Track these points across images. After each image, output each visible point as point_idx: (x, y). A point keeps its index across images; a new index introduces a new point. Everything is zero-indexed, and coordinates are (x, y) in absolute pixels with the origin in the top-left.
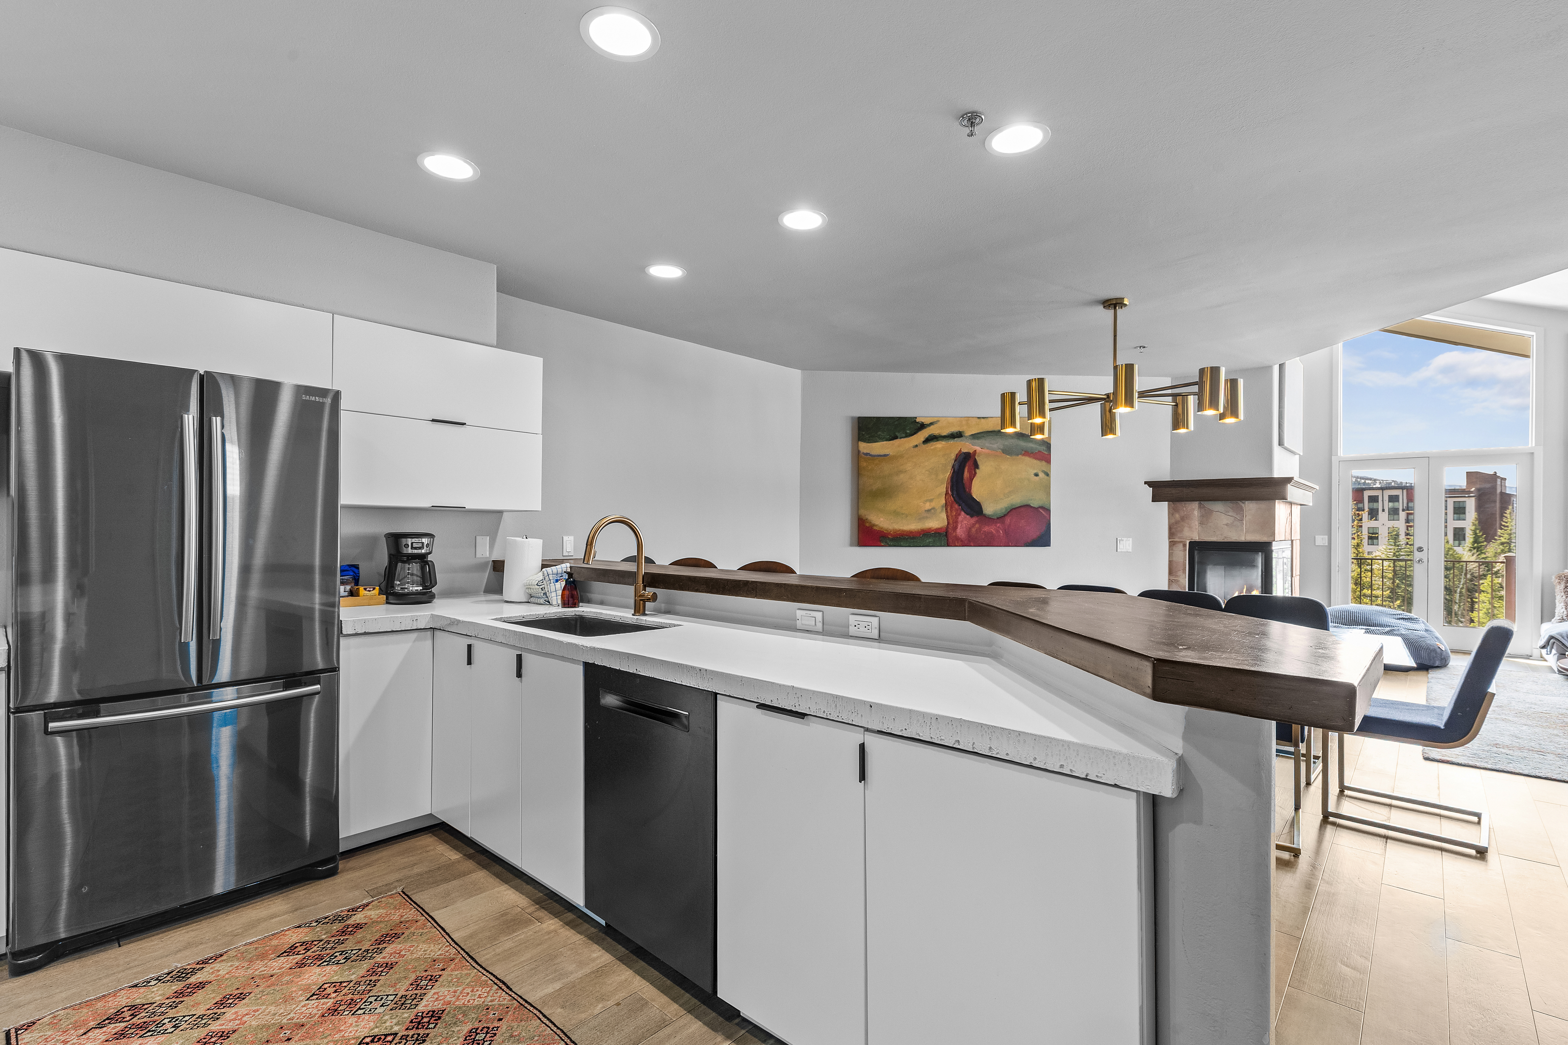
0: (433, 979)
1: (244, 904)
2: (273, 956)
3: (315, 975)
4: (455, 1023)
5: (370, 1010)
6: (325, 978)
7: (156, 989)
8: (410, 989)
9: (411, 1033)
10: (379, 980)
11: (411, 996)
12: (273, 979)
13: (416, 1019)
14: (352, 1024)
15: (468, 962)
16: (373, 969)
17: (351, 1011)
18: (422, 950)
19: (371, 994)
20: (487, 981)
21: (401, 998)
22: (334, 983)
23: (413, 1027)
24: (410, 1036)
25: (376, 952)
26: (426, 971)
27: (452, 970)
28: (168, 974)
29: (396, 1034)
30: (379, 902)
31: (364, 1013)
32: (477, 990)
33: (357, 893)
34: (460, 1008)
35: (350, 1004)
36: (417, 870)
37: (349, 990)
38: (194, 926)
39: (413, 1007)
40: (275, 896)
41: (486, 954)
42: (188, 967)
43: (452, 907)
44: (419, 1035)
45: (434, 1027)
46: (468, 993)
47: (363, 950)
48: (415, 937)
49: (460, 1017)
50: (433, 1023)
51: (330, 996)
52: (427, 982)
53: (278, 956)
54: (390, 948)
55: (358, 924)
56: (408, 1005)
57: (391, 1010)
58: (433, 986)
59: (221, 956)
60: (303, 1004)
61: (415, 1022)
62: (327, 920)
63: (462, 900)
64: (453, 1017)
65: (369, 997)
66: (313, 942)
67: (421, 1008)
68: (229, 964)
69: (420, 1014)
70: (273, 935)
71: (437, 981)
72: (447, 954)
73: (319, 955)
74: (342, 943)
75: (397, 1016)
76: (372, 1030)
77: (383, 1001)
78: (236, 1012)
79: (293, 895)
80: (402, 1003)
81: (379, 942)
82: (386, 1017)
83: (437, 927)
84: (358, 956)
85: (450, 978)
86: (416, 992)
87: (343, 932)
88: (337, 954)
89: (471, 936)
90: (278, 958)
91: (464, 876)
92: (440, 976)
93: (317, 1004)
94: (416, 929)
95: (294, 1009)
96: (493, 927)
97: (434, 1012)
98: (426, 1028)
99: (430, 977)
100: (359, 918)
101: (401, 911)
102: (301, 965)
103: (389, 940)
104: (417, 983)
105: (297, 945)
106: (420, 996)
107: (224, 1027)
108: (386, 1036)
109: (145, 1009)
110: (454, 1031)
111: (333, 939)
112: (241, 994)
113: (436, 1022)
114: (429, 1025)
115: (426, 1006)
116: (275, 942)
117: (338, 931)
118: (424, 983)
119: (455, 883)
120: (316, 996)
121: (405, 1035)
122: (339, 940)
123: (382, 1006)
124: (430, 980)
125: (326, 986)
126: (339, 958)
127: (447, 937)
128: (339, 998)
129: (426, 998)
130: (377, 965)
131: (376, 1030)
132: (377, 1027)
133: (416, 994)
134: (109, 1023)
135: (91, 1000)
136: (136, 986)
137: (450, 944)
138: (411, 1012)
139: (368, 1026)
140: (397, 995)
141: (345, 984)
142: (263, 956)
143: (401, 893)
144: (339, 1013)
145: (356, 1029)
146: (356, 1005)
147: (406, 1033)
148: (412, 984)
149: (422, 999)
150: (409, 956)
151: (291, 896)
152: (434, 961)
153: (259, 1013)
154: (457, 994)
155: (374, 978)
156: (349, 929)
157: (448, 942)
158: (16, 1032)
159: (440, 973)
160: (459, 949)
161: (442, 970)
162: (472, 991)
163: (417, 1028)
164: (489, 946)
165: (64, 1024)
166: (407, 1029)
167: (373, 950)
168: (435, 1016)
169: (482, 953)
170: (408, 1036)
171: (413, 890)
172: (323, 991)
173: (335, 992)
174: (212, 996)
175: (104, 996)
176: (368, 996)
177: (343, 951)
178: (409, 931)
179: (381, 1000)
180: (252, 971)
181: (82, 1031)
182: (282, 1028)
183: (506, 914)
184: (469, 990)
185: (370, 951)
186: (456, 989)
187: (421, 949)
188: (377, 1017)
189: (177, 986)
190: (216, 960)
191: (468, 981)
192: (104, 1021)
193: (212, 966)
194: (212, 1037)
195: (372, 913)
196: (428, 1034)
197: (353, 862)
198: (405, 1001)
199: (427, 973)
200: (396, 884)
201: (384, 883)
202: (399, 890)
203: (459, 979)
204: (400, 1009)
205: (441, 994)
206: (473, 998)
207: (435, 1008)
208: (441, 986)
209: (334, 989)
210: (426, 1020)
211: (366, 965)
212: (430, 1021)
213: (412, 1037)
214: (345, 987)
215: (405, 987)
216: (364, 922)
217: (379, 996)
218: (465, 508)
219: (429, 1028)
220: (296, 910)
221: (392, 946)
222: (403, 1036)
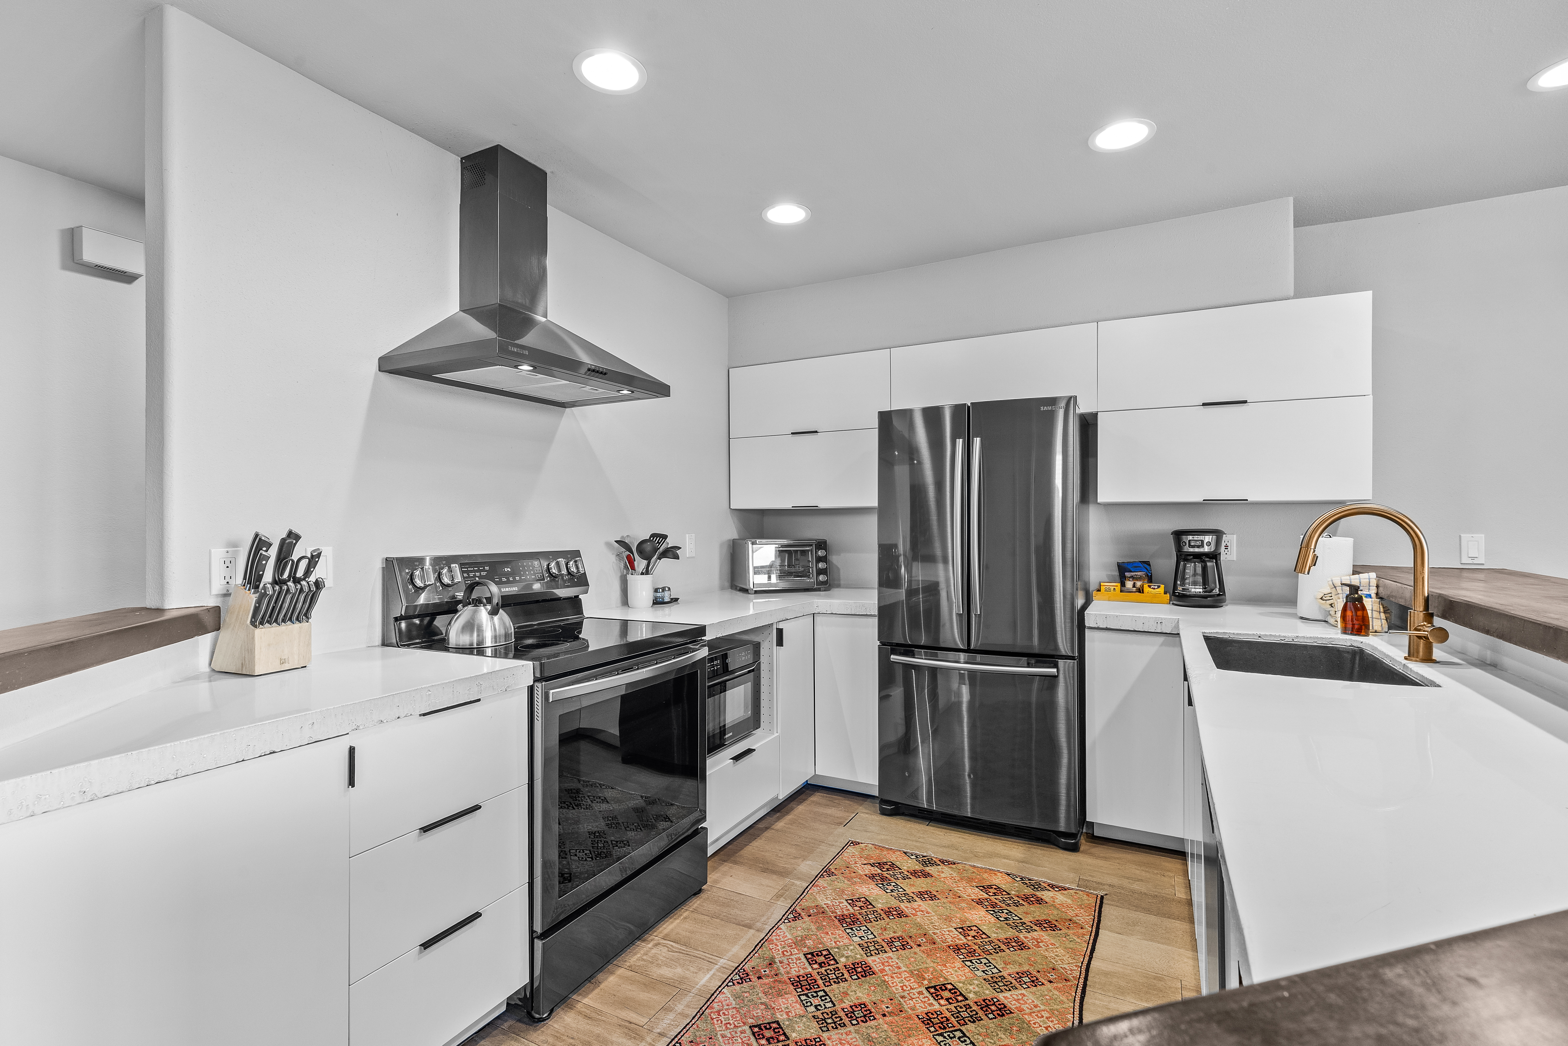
0: (1035, 982)
1: (1003, 838)
2: (975, 884)
3: (980, 917)
4: (1006, 1030)
5: (974, 968)
6: (980, 922)
7: (910, 861)
8: (1013, 976)
9: (975, 1008)
10: (1004, 951)
11: (1007, 982)
12: (958, 899)
13: (989, 1001)
14: (955, 967)
15: (1076, 992)
16: (1011, 939)
17: (966, 958)
18: (1056, 954)
19: (988, 957)
20: (1069, 1021)
21: (1000, 977)
22: (980, 930)
23: (980, 1005)
24: (971, 1010)
25: (1027, 929)
26: (1039, 972)
27: (1056, 988)
28: (923, 857)
29: (967, 999)
30: (1075, 893)
31: (969, 967)
32: (1052, 1021)
33: (1072, 875)
34: (1023, 1022)
35: (970, 953)
36: (1136, 886)
37: (981, 942)
38: (966, 836)
39: (998, 990)
40: (1023, 843)
41: (1099, 1000)
42: (934, 859)
43: (1124, 937)
44: (977, 1014)
45: (991, 1019)
46: (1043, 1017)
47: (1021, 921)
48: (1064, 939)
49: (1015, 1028)
50: (994, 1015)
51: (967, 937)
52: (1029, 980)
53: (977, 887)
54: (1038, 934)
55: (1042, 899)
56: (997, 987)
57: (985, 979)
58: (1029, 987)
59: (954, 864)
60: (951, 929)
61: (986, 1003)
62: (1027, 882)
63: (1139, 937)
64: (1010, 1024)
65: (985, 958)
66: (1004, 891)
67: (1001, 996)
68: (951, 872)
69: (995, 1000)
70: (990, 870)
71: (1036, 986)
72: (1069, 972)
73: (996, 904)
74: (1017, 906)
75: (982, 987)
76: (959, 982)
77: (987, 969)
78: (920, 906)
79: (1034, 850)
80: (997, 982)
81: (1039, 923)
82: (976, 982)
83: (1090, 945)
84: (1013, 923)
85: (1046, 993)
86: (1014, 981)
87: (1026, 898)
88: (1005, 911)
89: (1106, 974)
90: (975, 888)
91: (1169, 918)
92: (1043, 984)
93: (956, 936)
94: (1074, 934)
95: (944, 928)
96: (1135, 981)
97: (1005, 1007)
98: (986, 1015)
99: (1035, 978)
100: (1046, 895)
101: (1082, 911)
102: (980, 902)
103: (1045, 927)
104: (1022, 975)
105: (994, 887)
106: (1011, 987)
107: (906, 909)
108: (961, 994)
109: (895, 870)
110: (998, 1035)
111: (1016, 898)
112: (935, 896)
113: (997, 1016)
114: (990, 1013)
115: (1006, 998)
116: (985, 876)
117: (1024, 895)
118: (1026, 979)
119: (1153, 919)
120: (962, 930)
121: (969, 1005)
122: (1019, 902)
123: (984, 971)
124: (1033, 981)
125: (975, 928)
126: (1004, 915)
127: (1087, 958)
128: (970, 943)
129: (1013, 992)
130: (1016, 939)
131: (961, 985)
132: (964, 983)
133: (1011, 983)
134: (877, 866)
135: (885, 848)
136: (906, 853)
137: (1081, 967)
138: (993, 993)
139: (960, 977)
140: (1000, 972)
141: (984, 936)
142: (970, 880)
143: (1099, 896)
144: (958, 953)
145: (953, 972)
146: (972, 956)
147: (972, 1004)
148: (1018, 973)
149: (1010, 990)
150: (1042, 951)
151: (1032, 849)
152: (1053, 969)
153: (928, 915)
154: (1035, 1009)
155: (1003, 947)
156: (1032, 899)
157: (1082, 963)
158: (851, 843)
159: (1046, 982)
160: (1083, 976)
161: (1049, 981)
162: (1047, 1018)
163: (982, 1008)
164: (1111, 994)
165: (866, 852)
166: (976, 1003)
167: (1027, 926)
168: (1003, 1011)
169: (1097, 995)
170: (971, 1008)
171: (1113, 901)
172: (969, 930)
173: (973, 937)
174: (924, 886)
175: (891, 849)
176: (985, 956)
177: (1011, 912)
178: (1067, 931)
179: (987, 966)
180: (955, 886)
181: (865, 862)
182: (925, 935)
183: (1160, 979)
184: (1046, 1014)
185: (1024, 926)
186: (1039, 1005)
187: (1057, 952)
188: (972, 976)
189: (918, 867)
190: (949, 864)
191: (1056, 1007)
192: (876, 863)
193: (944, 867)
194: (896, 911)
195: (1060, 898)
196: (982, 1020)
197: (1099, 850)
198: (999, 981)
199: (1037, 974)
200: (1106, 887)
201: (1099, 880)
202: (1102, 893)
203: (1051, 999)
204: (989, 984)
205: (1025, 998)
206: (1041, 1024)
207: (1009, 1005)
208: (1034, 993)
209: (976, 934)
210: (993, 1008)
211: (1011, 933)
212: (994, 1011)
213: (971, 1012)
214: (982, 938)
215: (1010, 971)
216: (1047, 900)
217: (990, 963)
218: (1247, 500)
219: (988, 1016)
220: (1022, 862)
221: (1042, 933)
222: (968, 1005)
